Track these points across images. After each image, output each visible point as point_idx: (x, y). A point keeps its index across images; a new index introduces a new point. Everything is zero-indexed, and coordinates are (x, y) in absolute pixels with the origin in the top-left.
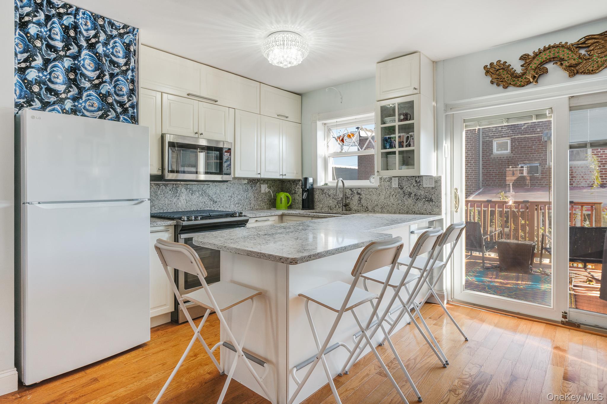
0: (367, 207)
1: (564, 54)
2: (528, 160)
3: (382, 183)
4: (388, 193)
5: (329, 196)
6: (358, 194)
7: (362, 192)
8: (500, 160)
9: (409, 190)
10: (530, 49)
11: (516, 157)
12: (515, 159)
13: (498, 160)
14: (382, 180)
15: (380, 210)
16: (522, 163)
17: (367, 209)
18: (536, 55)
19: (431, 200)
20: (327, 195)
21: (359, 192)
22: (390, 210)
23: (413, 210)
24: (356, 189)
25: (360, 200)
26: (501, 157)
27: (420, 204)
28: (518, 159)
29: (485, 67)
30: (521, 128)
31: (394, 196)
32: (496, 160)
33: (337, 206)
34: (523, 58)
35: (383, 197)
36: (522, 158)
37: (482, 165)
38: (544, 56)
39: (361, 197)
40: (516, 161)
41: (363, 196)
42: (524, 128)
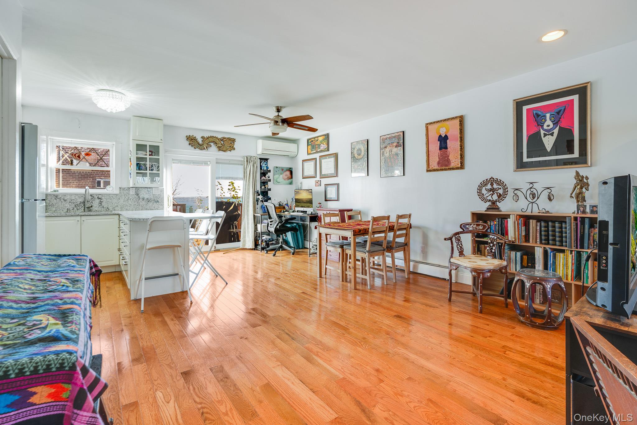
0: (108, 208)
1: (217, 141)
2: (104, 176)
3: (122, 191)
4: (127, 197)
5: (65, 200)
6: (99, 198)
7: (103, 198)
8: (80, 174)
9: (143, 196)
10: (206, 135)
11: (94, 173)
12: (93, 174)
13: (78, 174)
14: (122, 189)
15: (120, 209)
16: (99, 178)
17: (108, 209)
18: (208, 138)
19: (158, 202)
20: (62, 200)
21: (100, 197)
22: (128, 209)
23: (146, 208)
24: (96, 195)
25: (101, 203)
26: (80, 172)
27: (150, 204)
28: (95, 174)
29: (187, 136)
30: (98, 151)
31: (131, 200)
32: (76, 174)
33: (75, 209)
34: (202, 137)
35: (122, 201)
36: (99, 174)
37: (62, 177)
38: (210, 139)
39: (102, 200)
40: (94, 176)
41: (104, 200)
42: (101, 151)
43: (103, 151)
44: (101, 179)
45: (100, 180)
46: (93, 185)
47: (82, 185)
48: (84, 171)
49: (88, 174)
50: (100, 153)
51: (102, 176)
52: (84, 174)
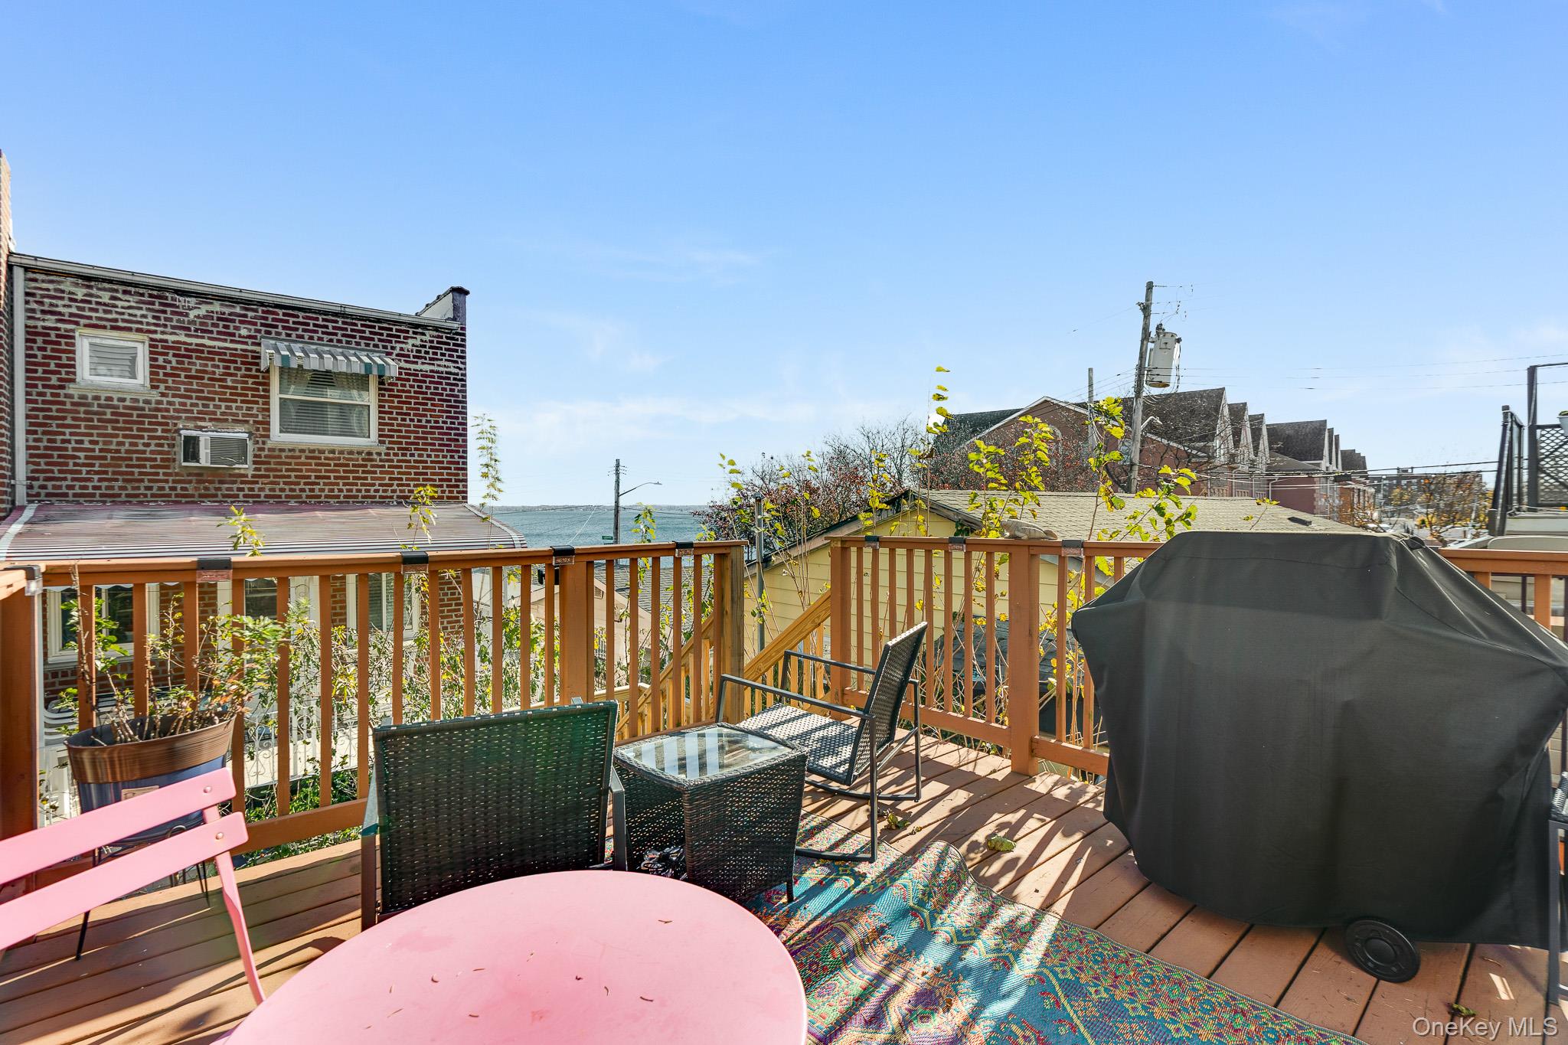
2: (211, 420)
8: (107, 406)
11: (170, 403)
12: (167, 410)
16: (191, 425)
26: (109, 399)
28: (175, 410)
30: (187, 315)
36: (192, 412)
40: (172, 417)
42: (198, 317)
43: (205, 317)
44: (200, 428)
45: (194, 433)
46: (168, 453)
47: (118, 451)
48: (128, 397)
49: (143, 409)
50: (193, 322)
51: (204, 420)
52: (125, 407)
